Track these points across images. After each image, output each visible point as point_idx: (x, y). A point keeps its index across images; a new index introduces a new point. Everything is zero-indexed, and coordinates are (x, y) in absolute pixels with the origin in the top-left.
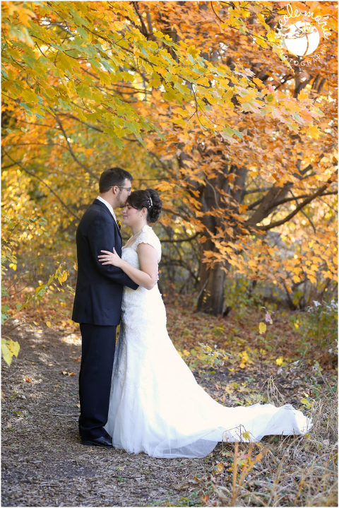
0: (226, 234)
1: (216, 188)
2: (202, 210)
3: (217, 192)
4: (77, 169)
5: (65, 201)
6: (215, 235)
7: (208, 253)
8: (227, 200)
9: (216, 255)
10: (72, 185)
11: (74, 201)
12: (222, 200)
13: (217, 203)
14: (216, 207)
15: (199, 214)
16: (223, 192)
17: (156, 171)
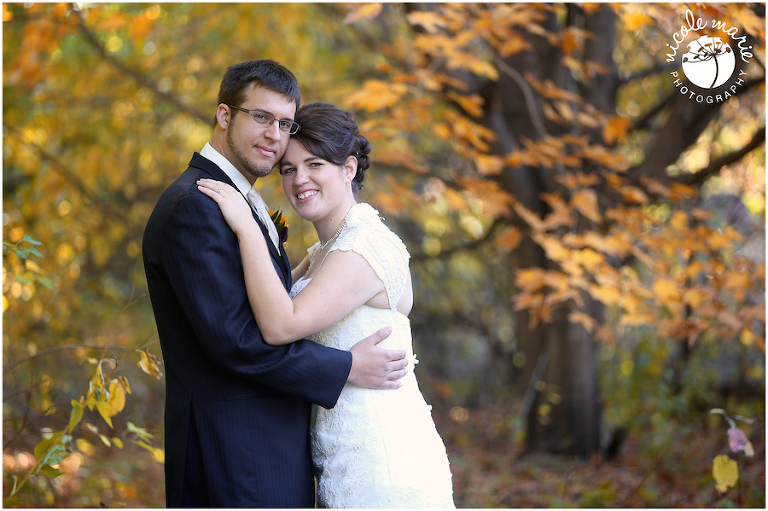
0: (575, 213)
1: (530, 81)
2: (495, 150)
3: (534, 90)
4: (112, 82)
5: (90, 182)
6: (542, 218)
7: (529, 278)
8: (567, 112)
9: (552, 280)
10: (104, 136)
11: (117, 178)
12: (550, 113)
13: (538, 123)
14: (535, 137)
15: (488, 164)
16: (551, 90)
17: (345, 59)
